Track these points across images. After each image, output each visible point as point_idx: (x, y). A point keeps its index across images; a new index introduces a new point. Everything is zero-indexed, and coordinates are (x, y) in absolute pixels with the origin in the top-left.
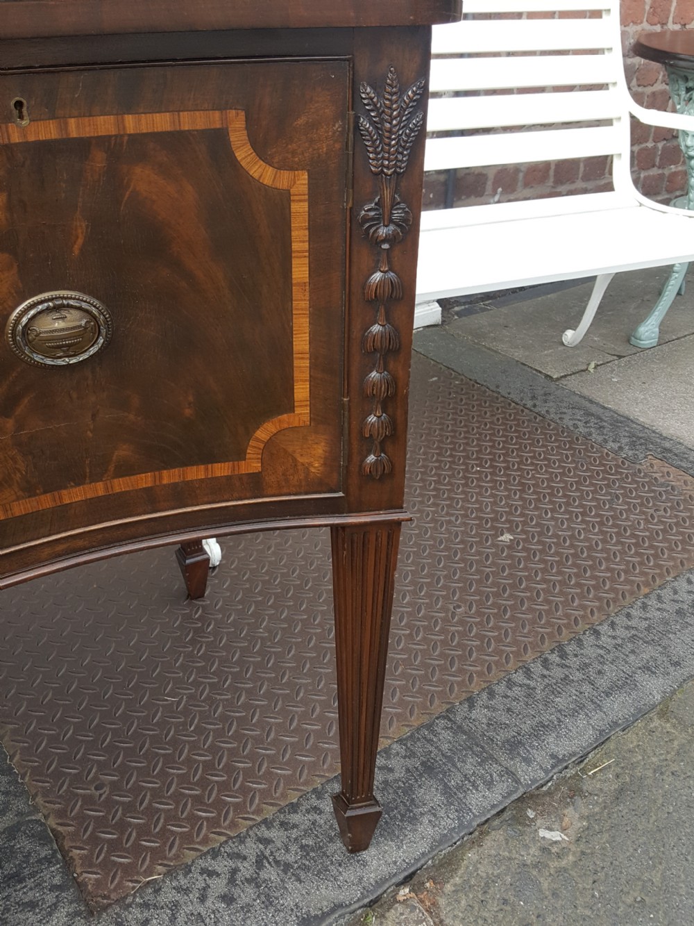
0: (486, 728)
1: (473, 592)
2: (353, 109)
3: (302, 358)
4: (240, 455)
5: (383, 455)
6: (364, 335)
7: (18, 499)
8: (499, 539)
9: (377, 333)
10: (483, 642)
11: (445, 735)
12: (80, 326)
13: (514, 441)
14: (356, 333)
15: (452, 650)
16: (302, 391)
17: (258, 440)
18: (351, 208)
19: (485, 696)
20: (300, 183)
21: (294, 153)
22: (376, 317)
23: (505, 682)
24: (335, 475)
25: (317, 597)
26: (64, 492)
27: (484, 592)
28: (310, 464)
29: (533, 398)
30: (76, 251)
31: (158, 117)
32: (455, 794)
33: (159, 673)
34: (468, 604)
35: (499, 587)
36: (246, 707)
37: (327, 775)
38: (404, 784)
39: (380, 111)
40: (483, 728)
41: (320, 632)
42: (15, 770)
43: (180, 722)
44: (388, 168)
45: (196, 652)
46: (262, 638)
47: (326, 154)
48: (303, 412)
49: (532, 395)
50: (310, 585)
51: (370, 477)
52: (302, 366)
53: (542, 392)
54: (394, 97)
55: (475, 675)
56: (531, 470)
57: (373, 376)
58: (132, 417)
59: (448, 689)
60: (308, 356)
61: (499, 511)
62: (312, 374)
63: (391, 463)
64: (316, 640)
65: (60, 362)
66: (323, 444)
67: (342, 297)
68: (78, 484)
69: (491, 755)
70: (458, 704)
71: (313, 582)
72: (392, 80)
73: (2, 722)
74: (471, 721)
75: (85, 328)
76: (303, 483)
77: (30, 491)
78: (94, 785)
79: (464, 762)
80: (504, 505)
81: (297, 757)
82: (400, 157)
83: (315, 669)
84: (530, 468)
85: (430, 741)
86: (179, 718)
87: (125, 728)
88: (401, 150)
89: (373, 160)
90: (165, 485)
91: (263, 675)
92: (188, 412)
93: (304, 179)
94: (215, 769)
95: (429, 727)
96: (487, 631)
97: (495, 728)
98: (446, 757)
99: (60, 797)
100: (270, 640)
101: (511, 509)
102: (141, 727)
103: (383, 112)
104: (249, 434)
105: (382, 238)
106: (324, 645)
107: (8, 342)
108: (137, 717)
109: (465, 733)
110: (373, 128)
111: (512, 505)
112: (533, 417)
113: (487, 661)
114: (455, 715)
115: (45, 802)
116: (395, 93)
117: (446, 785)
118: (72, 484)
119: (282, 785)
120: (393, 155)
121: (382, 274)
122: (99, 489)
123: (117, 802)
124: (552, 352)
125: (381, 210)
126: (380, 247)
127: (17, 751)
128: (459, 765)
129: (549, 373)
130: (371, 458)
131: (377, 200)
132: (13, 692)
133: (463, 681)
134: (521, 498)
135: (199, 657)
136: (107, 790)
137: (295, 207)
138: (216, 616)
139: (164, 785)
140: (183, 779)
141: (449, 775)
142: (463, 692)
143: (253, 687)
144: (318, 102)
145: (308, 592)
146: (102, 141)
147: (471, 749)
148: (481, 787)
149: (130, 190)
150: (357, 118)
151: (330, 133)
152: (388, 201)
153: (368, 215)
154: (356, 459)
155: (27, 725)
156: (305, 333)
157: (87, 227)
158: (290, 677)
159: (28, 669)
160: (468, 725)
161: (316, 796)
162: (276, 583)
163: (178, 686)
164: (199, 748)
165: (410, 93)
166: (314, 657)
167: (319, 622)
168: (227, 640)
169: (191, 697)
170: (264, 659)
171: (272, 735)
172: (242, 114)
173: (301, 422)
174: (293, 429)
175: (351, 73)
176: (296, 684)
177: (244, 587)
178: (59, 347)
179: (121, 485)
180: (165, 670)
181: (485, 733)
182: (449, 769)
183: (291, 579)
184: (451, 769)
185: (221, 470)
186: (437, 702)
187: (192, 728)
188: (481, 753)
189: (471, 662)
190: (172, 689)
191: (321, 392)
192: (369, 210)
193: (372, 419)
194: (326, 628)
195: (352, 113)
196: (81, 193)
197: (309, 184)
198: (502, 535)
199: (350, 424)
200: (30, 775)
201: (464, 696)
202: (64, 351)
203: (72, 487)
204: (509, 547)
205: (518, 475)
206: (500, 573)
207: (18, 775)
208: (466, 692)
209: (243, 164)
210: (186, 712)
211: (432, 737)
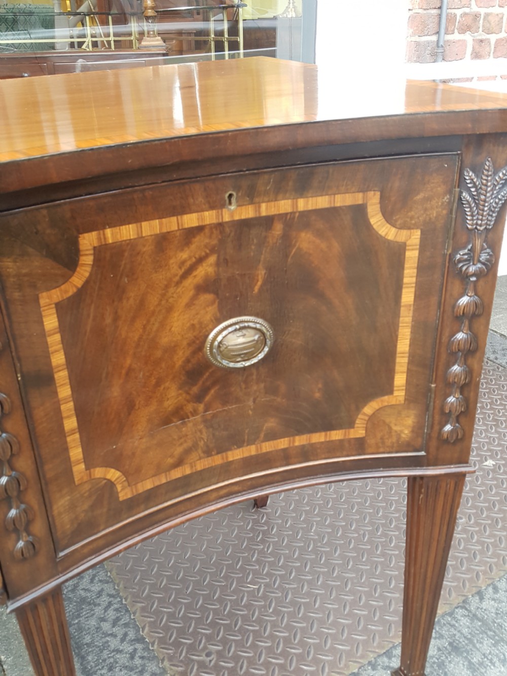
0: (495, 616)
1: (470, 507)
2: (458, 187)
3: (403, 357)
4: (351, 425)
5: (457, 425)
6: (450, 340)
7: (200, 459)
8: (484, 464)
9: (461, 339)
10: (483, 547)
11: (465, 621)
12: (254, 340)
13: (484, 387)
14: (445, 339)
15: (460, 553)
16: (400, 379)
17: (365, 414)
18: (450, 255)
19: (490, 590)
20: (414, 238)
21: (412, 218)
22: (461, 327)
23: (505, 580)
24: (420, 440)
25: (350, 508)
26: (230, 453)
27: (479, 506)
28: (402, 431)
29: (494, 352)
30: (256, 289)
31: (320, 199)
32: (478, 669)
33: (241, 565)
34: (467, 516)
35: (489, 503)
36: (309, 594)
37: (377, 651)
38: (438, 659)
39: (478, 188)
40: (492, 616)
41: (357, 537)
42: (147, 640)
43: (261, 605)
44: (481, 225)
45: (266, 550)
46: (314, 540)
47: (436, 217)
48: (399, 394)
49: (493, 350)
50: (344, 498)
51: (446, 441)
52: (402, 362)
53: (500, 348)
54: (489, 178)
55: (480, 574)
56: (502, 409)
57: (455, 369)
58: (279, 400)
59: (461, 584)
60: (407, 355)
61: (481, 442)
62: (409, 367)
63: (463, 430)
64: (354, 542)
65: (239, 365)
66: (412, 417)
67: (437, 314)
68: (239, 447)
69: (501, 637)
70: (470, 596)
71: (346, 496)
72: (489, 167)
73: (133, 601)
74: (483, 610)
75: (257, 341)
76: (395, 445)
77: (208, 453)
78: (205, 653)
79: (481, 643)
80: (484, 437)
81: (353, 636)
82: (490, 218)
83: (357, 566)
84: (500, 407)
85: (453, 626)
86: (260, 602)
87: (222, 608)
88: (491, 213)
89: (470, 220)
90: (296, 447)
91: (319, 569)
92: (317, 395)
93: (418, 235)
94: (293, 644)
95: (451, 614)
96: (485, 538)
97: (502, 617)
98: (468, 639)
99: (181, 661)
100: (320, 542)
101: (490, 440)
102: (233, 608)
103: (481, 188)
104: (358, 409)
105: (471, 274)
106: (361, 546)
107: (206, 352)
108: (230, 600)
109: (479, 620)
110: (472, 199)
111: (490, 437)
112: (496, 367)
113: (488, 562)
114: (470, 605)
115: (171, 665)
116: (491, 175)
117: (470, 662)
118: (235, 447)
119: (344, 658)
120: (485, 217)
121: (469, 298)
122: (251, 450)
123: (223, 667)
124: (503, 317)
125: (472, 254)
126: (469, 279)
127: (146, 624)
128: (478, 645)
129: (503, 333)
130: (448, 428)
131: (469, 247)
132: (138, 577)
133: (472, 578)
134: (496, 432)
135: (269, 554)
136: (214, 657)
137: (408, 254)
138: (277, 521)
139: (256, 655)
140: (270, 650)
141: (472, 654)
142: (473, 587)
143: (312, 579)
144: (433, 183)
145: (343, 504)
146: (282, 216)
147: (486, 633)
148: (497, 664)
149: (297, 247)
150: (461, 193)
151: (440, 204)
152: (478, 247)
153: (463, 258)
154: (436, 428)
155: (151, 604)
156: (407, 339)
157: (265, 274)
158: (339, 571)
159: (147, 560)
160: (481, 614)
161: (371, 667)
162: (318, 496)
163: (256, 576)
164: (278, 626)
165: (501, 175)
166: (355, 556)
167: (355, 528)
168: (288, 541)
169: (266, 585)
170: (318, 557)
171: (331, 618)
172: (378, 194)
173: (398, 401)
174: (392, 406)
175: (460, 162)
176: (345, 577)
177: (295, 498)
178: (239, 355)
179: (268, 447)
180: (245, 563)
181: (495, 620)
182: (471, 649)
183: (328, 493)
184: (473, 649)
185: (336, 435)
186: (454, 594)
187: (271, 610)
188: (494, 636)
189: (476, 563)
190: (252, 579)
191: (415, 380)
192: (463, 255)
193: (451, 399)
194: (360, 533)
195: (457, 190)
196: (264, 252)
197: (421, 238)
198: (486, 460)
199: (434, 402)
200: (158, 644)
201: (475, 590)
202: (242, 358)
203: (235, 449)
204: (494, 471)
205: (492, 414)
206: (488, 492)
207: (149, 643)
208: (476, 587)
209: (375, 227)
210: (264, 597)
211: (454, 623)
